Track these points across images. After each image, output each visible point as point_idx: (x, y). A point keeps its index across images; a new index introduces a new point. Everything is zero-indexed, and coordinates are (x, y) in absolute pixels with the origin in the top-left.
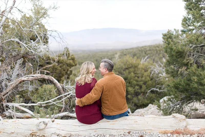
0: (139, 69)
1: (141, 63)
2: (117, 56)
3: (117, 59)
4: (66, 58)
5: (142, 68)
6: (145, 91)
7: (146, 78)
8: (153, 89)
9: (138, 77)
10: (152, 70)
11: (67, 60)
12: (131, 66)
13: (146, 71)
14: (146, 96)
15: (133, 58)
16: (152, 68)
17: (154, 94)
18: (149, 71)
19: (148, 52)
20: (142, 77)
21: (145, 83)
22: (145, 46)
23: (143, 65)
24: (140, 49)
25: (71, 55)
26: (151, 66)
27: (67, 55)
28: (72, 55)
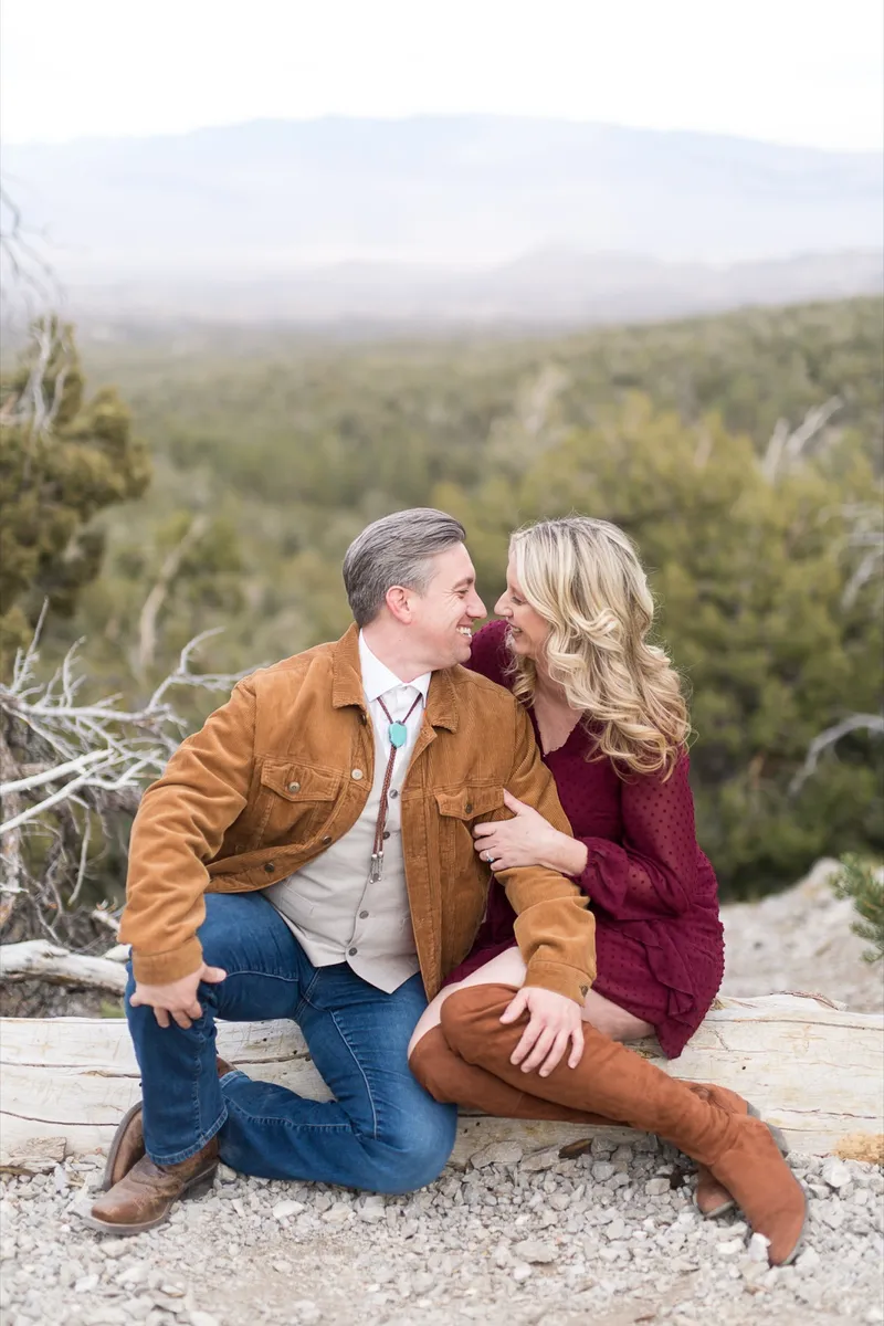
0: (742, 528)
1: (766, 470)
2: (540, 396)
3: (532, 423)
4: (39, 419)
5: (768, 528)
6: (782, 738)
7: (797, 620)
8: (858, 722)
9: (728, 609)
10: (864, 549)
11: (48, 442)
12: (662, 498)
13: (802, 551)
14: (795, 786)
15: (695, 415)
16: (864, 525)
17: (872, 766)
18: (834, 549)
19: (843, 364)
20: (764, 609)
21: (787, 667)
22: (816, 307)
23: (780, 491)
24: (766, 332)
25: (89, 393)
26: (849, 511)
27: (49, 394)
28: (105, 397)
